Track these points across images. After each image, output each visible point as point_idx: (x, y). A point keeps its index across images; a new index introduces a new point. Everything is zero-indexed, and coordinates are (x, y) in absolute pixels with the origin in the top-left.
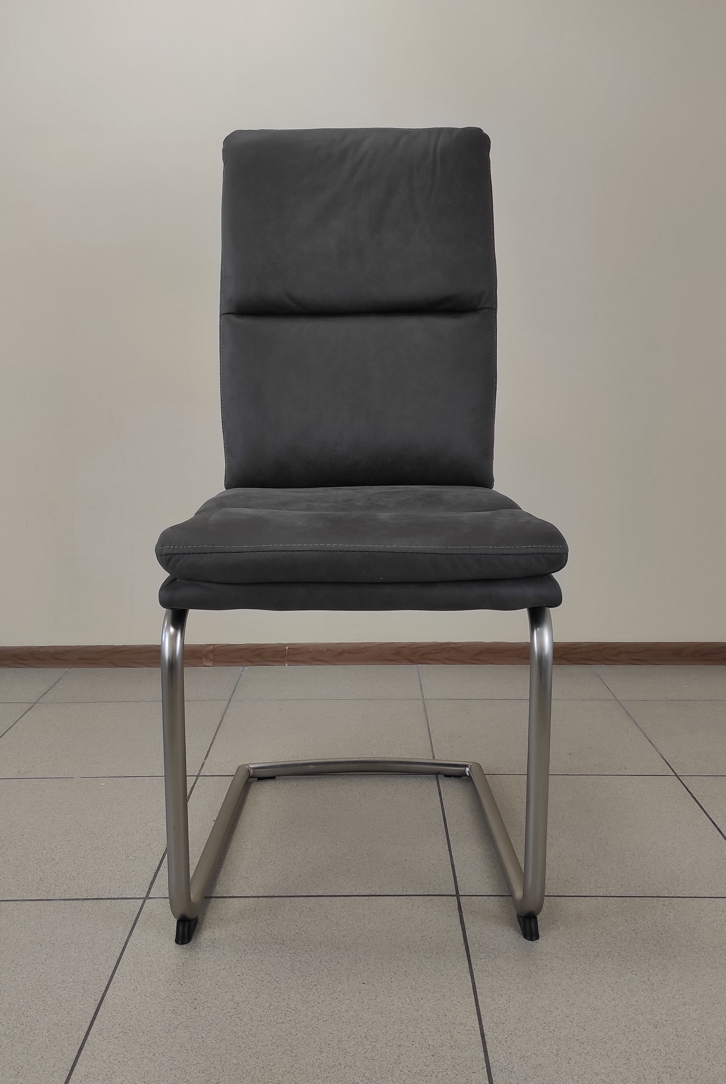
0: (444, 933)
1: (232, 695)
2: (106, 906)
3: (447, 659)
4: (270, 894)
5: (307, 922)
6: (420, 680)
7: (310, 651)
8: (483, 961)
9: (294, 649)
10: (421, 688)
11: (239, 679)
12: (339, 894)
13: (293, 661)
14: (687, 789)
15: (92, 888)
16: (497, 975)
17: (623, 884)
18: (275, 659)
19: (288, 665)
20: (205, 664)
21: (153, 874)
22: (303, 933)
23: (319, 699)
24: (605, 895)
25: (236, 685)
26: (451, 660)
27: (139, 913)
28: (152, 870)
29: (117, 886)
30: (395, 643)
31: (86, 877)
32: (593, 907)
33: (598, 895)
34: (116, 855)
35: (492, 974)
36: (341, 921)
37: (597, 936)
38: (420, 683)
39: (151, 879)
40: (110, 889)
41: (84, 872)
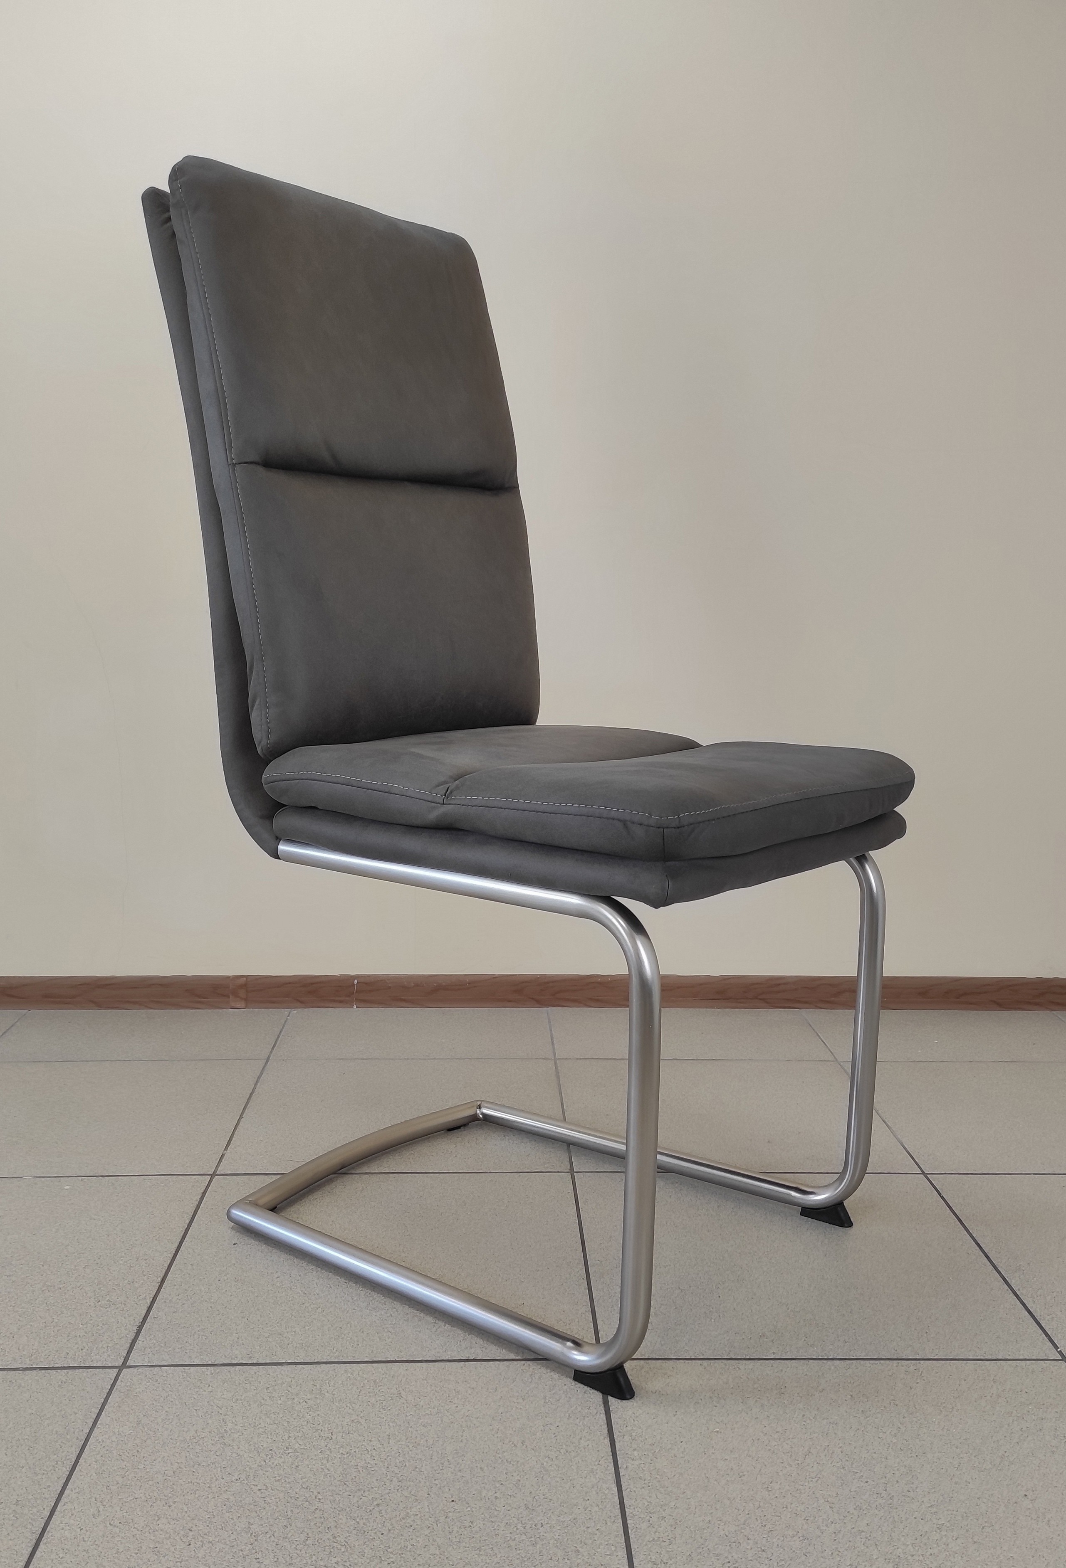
0: (577, 1418)
1: (271, 1052)
2: (60, 1379)
3: (591, 999)
4: (315, 1360)
5: (369, 1403)
6: (551, 1030)
7: (391, 987)
8: (637, 1463)
9: (366, 983)
10: (552, 1042)
11: (283, 1028)
12: (421, 1359)
13: (364, 1001)
14: (940, 1194)
15: (40, 1351)
16: (657, 1485)
17: (847, 1340)
18: (337, 998)
19: (357, 1007)
20: (233, 1004)
21: (135, 1328)
22: (363, 1421)
23: (401, 1058)
24: (820, 1357)
25: (278, 1037)
26: (598, 1000)
27: (109, 1390)
28: (134, 1322)
29: (78, 1348)
30: (516, 975)
31: (31, 1333)
32: (803, 1376)
33: (809, 1357)
34: (81, 1298)
35: (650, 1484)
36: (422, 1401)
37: (808, 1421)
38: (551, 1035)
39: (131, 1336)
40: (68, 1353)
41: (29, 1326)
